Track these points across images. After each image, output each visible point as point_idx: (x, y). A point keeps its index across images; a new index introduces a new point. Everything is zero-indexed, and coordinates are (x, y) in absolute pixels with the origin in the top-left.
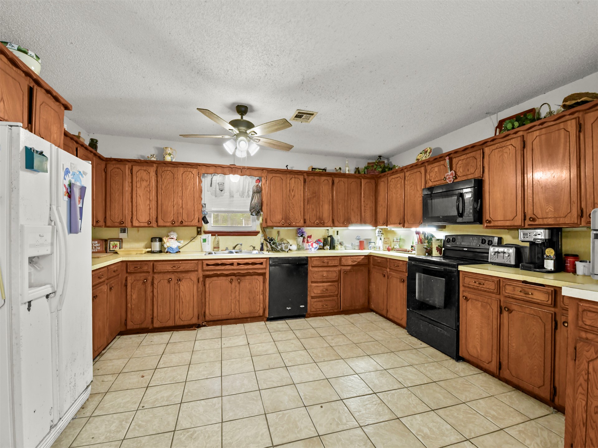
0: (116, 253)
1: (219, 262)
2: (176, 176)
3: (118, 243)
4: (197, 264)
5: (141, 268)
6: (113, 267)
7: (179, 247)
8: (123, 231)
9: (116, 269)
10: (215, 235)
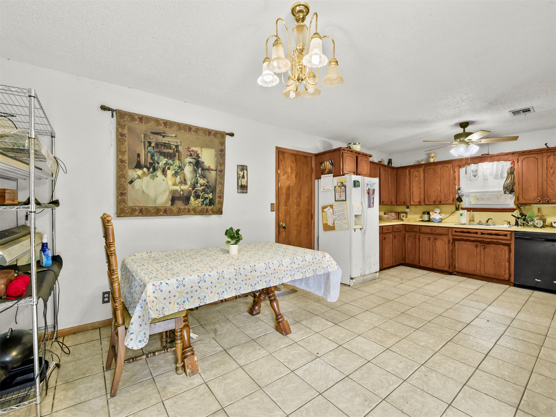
0: (403, 220)
1: (465, 230)
2: (436, 171)
3: (405, 215)
4: (448, 231)
5: (412, 229)
6: (396, 226)
7: (441, 219)
8: (408, 208)
9: (398, 228)
10: (470, 211)
